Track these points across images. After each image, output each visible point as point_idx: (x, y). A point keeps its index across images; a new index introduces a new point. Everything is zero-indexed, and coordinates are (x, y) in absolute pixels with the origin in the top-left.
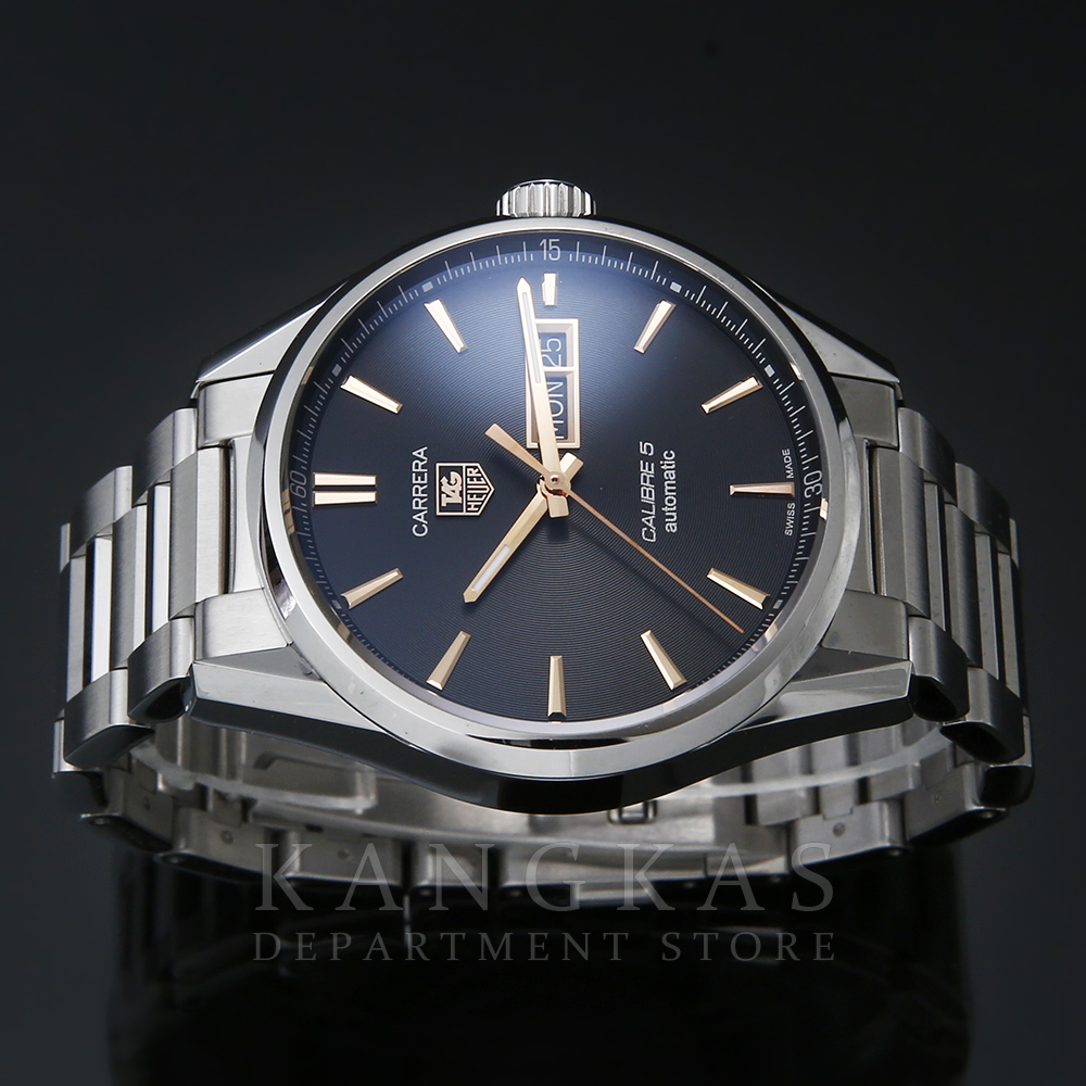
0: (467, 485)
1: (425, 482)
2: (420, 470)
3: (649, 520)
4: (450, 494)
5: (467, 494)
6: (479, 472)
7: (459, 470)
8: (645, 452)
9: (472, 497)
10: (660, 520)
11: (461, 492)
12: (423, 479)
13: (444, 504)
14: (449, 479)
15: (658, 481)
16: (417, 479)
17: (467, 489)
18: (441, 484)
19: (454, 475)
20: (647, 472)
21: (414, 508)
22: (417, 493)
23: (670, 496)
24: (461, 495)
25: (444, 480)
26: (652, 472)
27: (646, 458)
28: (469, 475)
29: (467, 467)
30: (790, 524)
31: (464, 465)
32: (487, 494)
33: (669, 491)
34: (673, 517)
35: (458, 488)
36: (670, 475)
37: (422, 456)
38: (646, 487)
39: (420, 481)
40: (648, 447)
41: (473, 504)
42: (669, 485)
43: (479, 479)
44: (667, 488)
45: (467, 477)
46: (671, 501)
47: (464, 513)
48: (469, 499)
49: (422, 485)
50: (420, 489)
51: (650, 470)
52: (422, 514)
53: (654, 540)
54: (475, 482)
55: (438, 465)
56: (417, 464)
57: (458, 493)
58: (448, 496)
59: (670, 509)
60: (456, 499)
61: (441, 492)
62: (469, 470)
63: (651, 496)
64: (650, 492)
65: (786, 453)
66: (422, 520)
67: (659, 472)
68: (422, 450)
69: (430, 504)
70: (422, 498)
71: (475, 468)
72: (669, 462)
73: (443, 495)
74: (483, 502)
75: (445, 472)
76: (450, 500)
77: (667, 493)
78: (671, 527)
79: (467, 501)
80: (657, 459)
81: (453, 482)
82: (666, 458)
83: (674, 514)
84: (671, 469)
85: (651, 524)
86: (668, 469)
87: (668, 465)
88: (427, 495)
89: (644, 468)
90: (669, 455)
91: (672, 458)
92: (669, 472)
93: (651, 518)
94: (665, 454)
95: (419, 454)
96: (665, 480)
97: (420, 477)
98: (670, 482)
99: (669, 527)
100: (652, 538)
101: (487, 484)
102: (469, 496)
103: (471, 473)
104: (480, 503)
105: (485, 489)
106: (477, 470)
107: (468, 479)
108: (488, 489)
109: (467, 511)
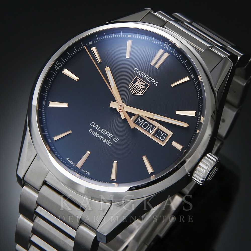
1: (147, 80)
2: (152, 81)
3: (96, 127)
4: (139, 83)
5: (136, 87)
6: (140, 94)
7: (144, 89)
10: (95, 130)
11: (138, 86)
12: (149, 80)
13: (138, 79)
14: (143, 85)
15: (105, 136)
16: (150, 78)
17: (137, 88)
18: (143, 82)
19: (144, 87)
20: (110, 135)
21: (143, 73)
22: (146, 76)
23: (99, 137)
24: (137, 85)
25: (144, 84)
26: (108, 137)
27: (113, 138)
28: (141, 91)
29: (143, 92)
30: (70, 161)
31: (144, 91)
32: (132, 92)
33: (101, 137)
34: (93, 133)
35: (139, 86)
36: (105, 140)
37: (155, 83)
38: (106, 132)
39: (149, 78)
40: (116, 140)
41: (132, 86)
42: (102, 138)
43: (138, 92)
44: (102, 137)
45: (141, 90)
46: (98, 136)
47: (132, 83)
48: (134, 86)
49: (147, 78)
50: (147, 77)
51: (110, 136)
52: (139, 73)
53: (90, 124)
54: (138, 91)
55: (149, 85)
56: (154, 81)
57: (138, 85)
58: (139, 82)
59: (96, 134)
60: (137, 83)
61: (141, 81)
62: (142, 92)
63: (102, 132)
64: (104, 130)
65: (89, 173)
66: (138, 72)
67: (107, 138)
68: (157, 85)
69: (141, 77)
70: (144, 76)
72: (109, 143)
73: (140, 81)
74: (131, 89)
75: (146, 85)
77: (100, 136)
78: (91, 131)
80: (111, 140)
81: (142, 86)
82: (110, 143)
83: (93, 134)
84: (106, 142)
85: (95, 126)
86: (106, 141)
87: (108, 142)
88: (144, 78)
89: (111, 135)
90: (110, 144)
91: (109, 144)
92: (105, 141)
93: (97, 128)
94: (111, 143)
95: (156, 83)
96: (104, 138)
97: (150, 79)
98: (103, 139)
99: (91, 130)
100: (91, 124)
101: (135, 93)
102: (135, 87)
103: (141, 92)
104: (131, 88)
105: (134, 92)
106: (141, 93)
107: (140, 90)
108: (134, 93)
109: (132, 84)
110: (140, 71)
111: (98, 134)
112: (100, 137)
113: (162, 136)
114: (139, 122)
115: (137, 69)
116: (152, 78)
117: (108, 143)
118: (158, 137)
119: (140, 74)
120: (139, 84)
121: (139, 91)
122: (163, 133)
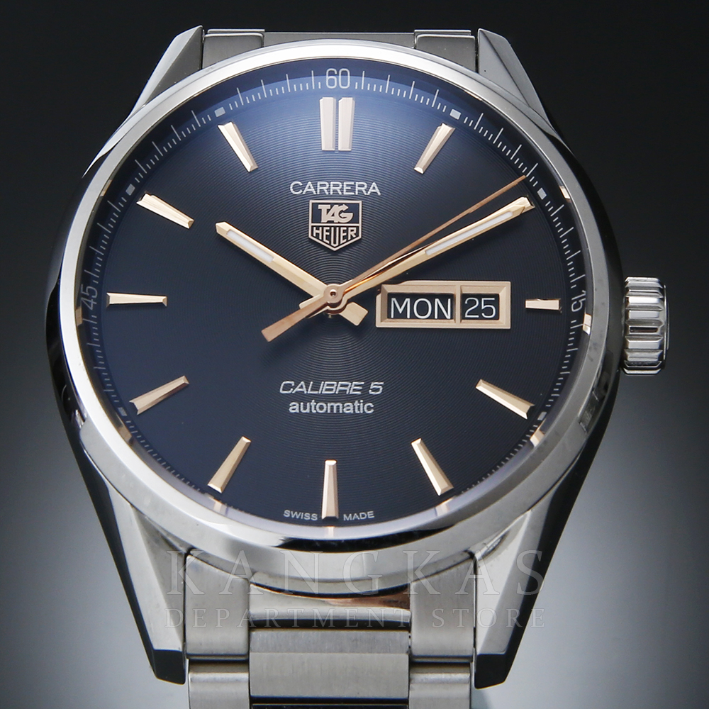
0: (340, 227)
1: (345, 193)
2: (357, 188)
3: (301, 388)
4: (331, 213)
5: (330, 227)
6: (352, 238)
7: (355, 220)
8: (372, 387)
9: (327, 231)
10: (302, 398)
11: (332, 222)
12: (348, 191)
14: (345, 212)
15: (343, 397)
16: (348, 185)
17: (335, 227)
18: (340, 204)
19: (350, 216)
20: (353, 387)
21: (319, 183)
22: (334, 186)
23: (327, 408)
24: (329, 222)
25: (345, 208)
26: (352, 392)
27: (366, 388)
28: (350, 229)
30: (297, 514)
31: (360, 225)
32: (330, 244)
33: (332, 407)
34: (305, 408)
35: (336, 219)
36: (348, 408)
37: (371, 190)
38: (337, 387)
39: (345, 188)
40: (378, 390)
41: (320, 232)
42: (338, 406)
43: (344, 237)
44: (335, 405)
45: (348, 227)
46: (321, 408)
47: (311, 224)
48: (325, 228)
49: (342, 190)
50: (338, 189)
51: (354, 390)
52: (312, 190)
53: (281, 391)
54: (342, 234)
55: (360, 202)
56: (363, 186)
57: (331, 219)
58: (328, 211)
59: (314, 407)
60: (325, 217)
61: (332, 205)
62: (355, 229)
63: (327, 390)
64: (328, 385)
65: (370, 515)
66: (306, 190)
67: (352, 399)
68: (377, 190)
69: (322, 196)
70: (328, 190)
71: (357, 235)
72: (364, 408)
73: (329, 206)
74: (322, 240)
75: (353, 209)
76: (324, 212)
77: (329, 405)
78: (294, 408)
79: (323, 227)
80: (365, 397)
81: (342, 215)
82: (366, 405)
83: (308, 411)
84: (354, 409)
85: (297, 389)
86: (354, 407)
87: (359, 406)
88: (331, 193)
89: (356, 386)
90: (369, 408)
91: (366, 410)
92: (351, 408)
93: (304, 389)
94: (370, 404)
95: (374, 188)
96: (343, 404)
97: (350, 188)
98: (341, 408)
99: (295, 405)
100: (283, 390)
101: (340, 245)
102: (328, 228)
103: (352, 231)
104: (320, 238)
105: (335, 243)
106: (354, 236)
107: (345, 228)
108: (335, 245)
109: (313, 227)
110: (310, 183)
111: (319, 404)
112: (329, 408)
113: (483, 307)
114: (401, 311)
115: (299, 183)
116: (353, 183)
117: (361, 409)
118: (477, 316)
119: (316, 190)
120: (333, 215)
121: (345, 234)
122: (483, 299)
